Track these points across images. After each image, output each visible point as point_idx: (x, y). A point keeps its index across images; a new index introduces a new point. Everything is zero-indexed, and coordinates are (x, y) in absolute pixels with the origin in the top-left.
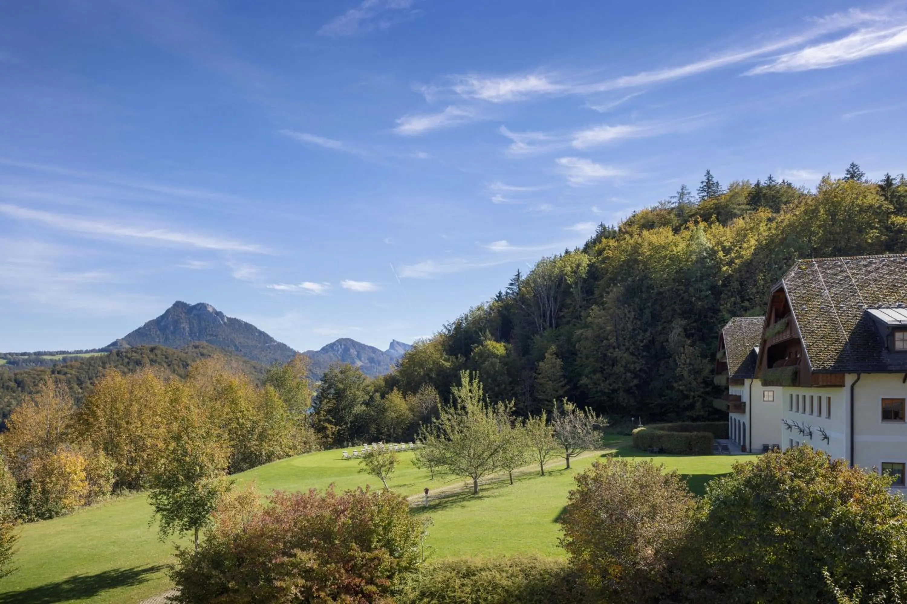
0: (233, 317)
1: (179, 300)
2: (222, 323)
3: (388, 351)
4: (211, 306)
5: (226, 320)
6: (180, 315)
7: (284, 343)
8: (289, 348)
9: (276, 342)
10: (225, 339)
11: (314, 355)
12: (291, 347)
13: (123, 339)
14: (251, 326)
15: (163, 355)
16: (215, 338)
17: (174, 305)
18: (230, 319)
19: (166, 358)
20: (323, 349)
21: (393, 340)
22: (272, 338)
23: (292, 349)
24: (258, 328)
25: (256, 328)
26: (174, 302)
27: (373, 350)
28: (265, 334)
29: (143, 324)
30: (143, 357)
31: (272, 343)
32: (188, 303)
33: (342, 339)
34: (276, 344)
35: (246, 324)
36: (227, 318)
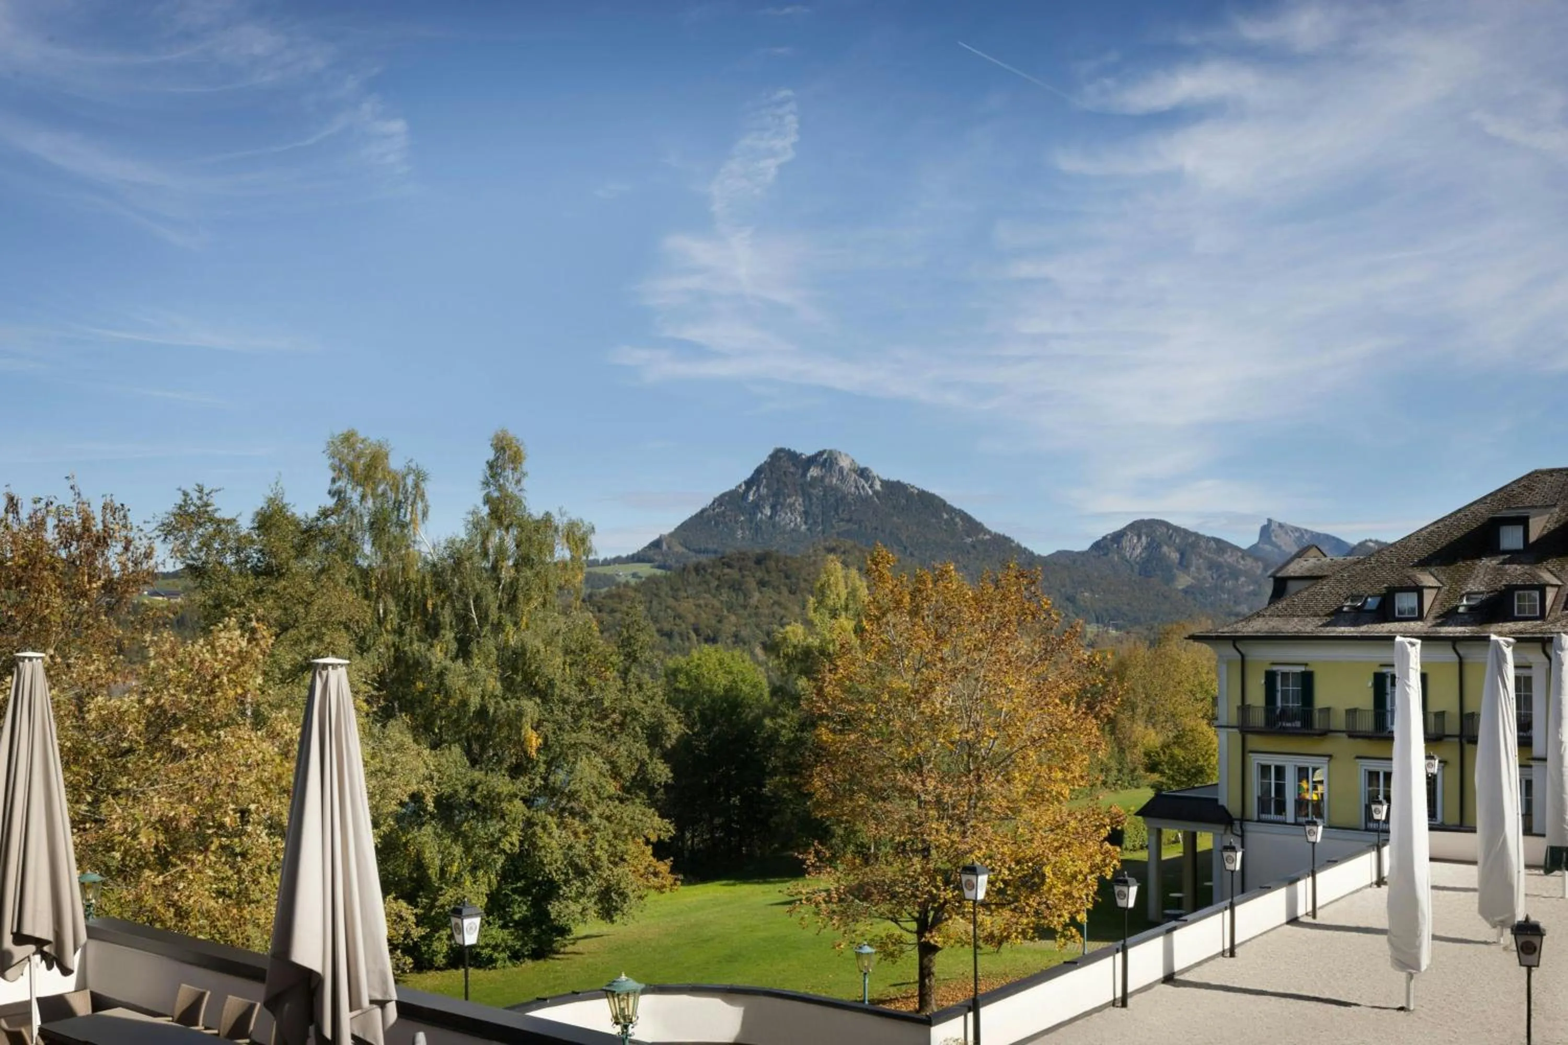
0: (894, 478)
1: (779, 446)
2: (870, 492)
3: (1255, 546)
4: (847, 455)
5: (878, 486)
6: (784, 478)
7: (1007, 535)
8: (1019, 546)
9: (989, 532)
10: (876, 529)
11: (1074, 562)
12: (1024, 545)
13: (672, 535)
14: (933, 497)
15: (780, 571)
16: (856, 527)
17: (772, 456)
18: (885, 483)
19: (787, 577)
20: (1097, 546)
21: (1270, 521)
22: (980, 524)
23: (1025, 549)
24: (949, 502)
25: (944, 504)
26: (771, 451)
27: (1221, 546)
28: (965, 514)
29: (710, 501)
30: (743, 576)
31: (981, 536)
32: (798, 451)
33: (1143, 521)
34: (987, 537)
35: (923, 495)
36: (882, 481)
